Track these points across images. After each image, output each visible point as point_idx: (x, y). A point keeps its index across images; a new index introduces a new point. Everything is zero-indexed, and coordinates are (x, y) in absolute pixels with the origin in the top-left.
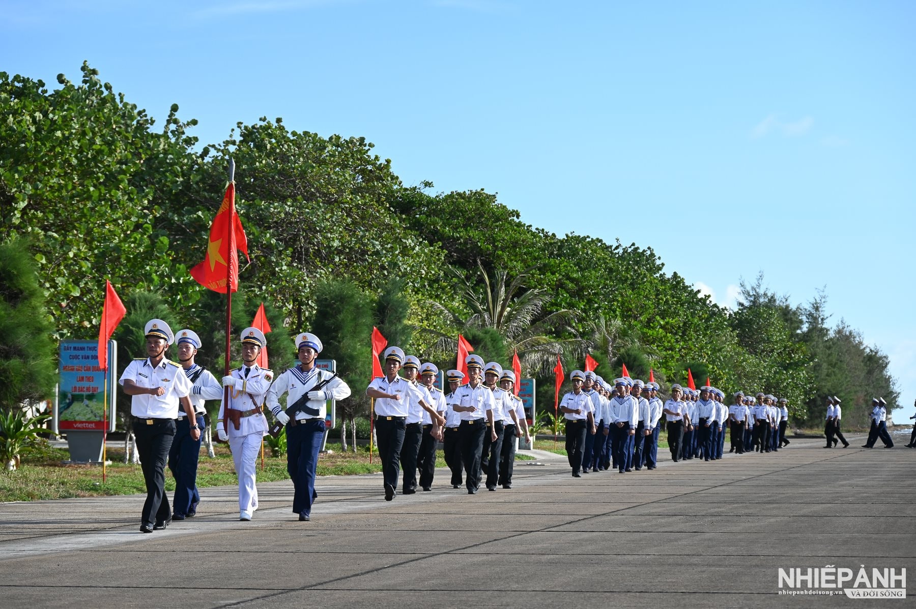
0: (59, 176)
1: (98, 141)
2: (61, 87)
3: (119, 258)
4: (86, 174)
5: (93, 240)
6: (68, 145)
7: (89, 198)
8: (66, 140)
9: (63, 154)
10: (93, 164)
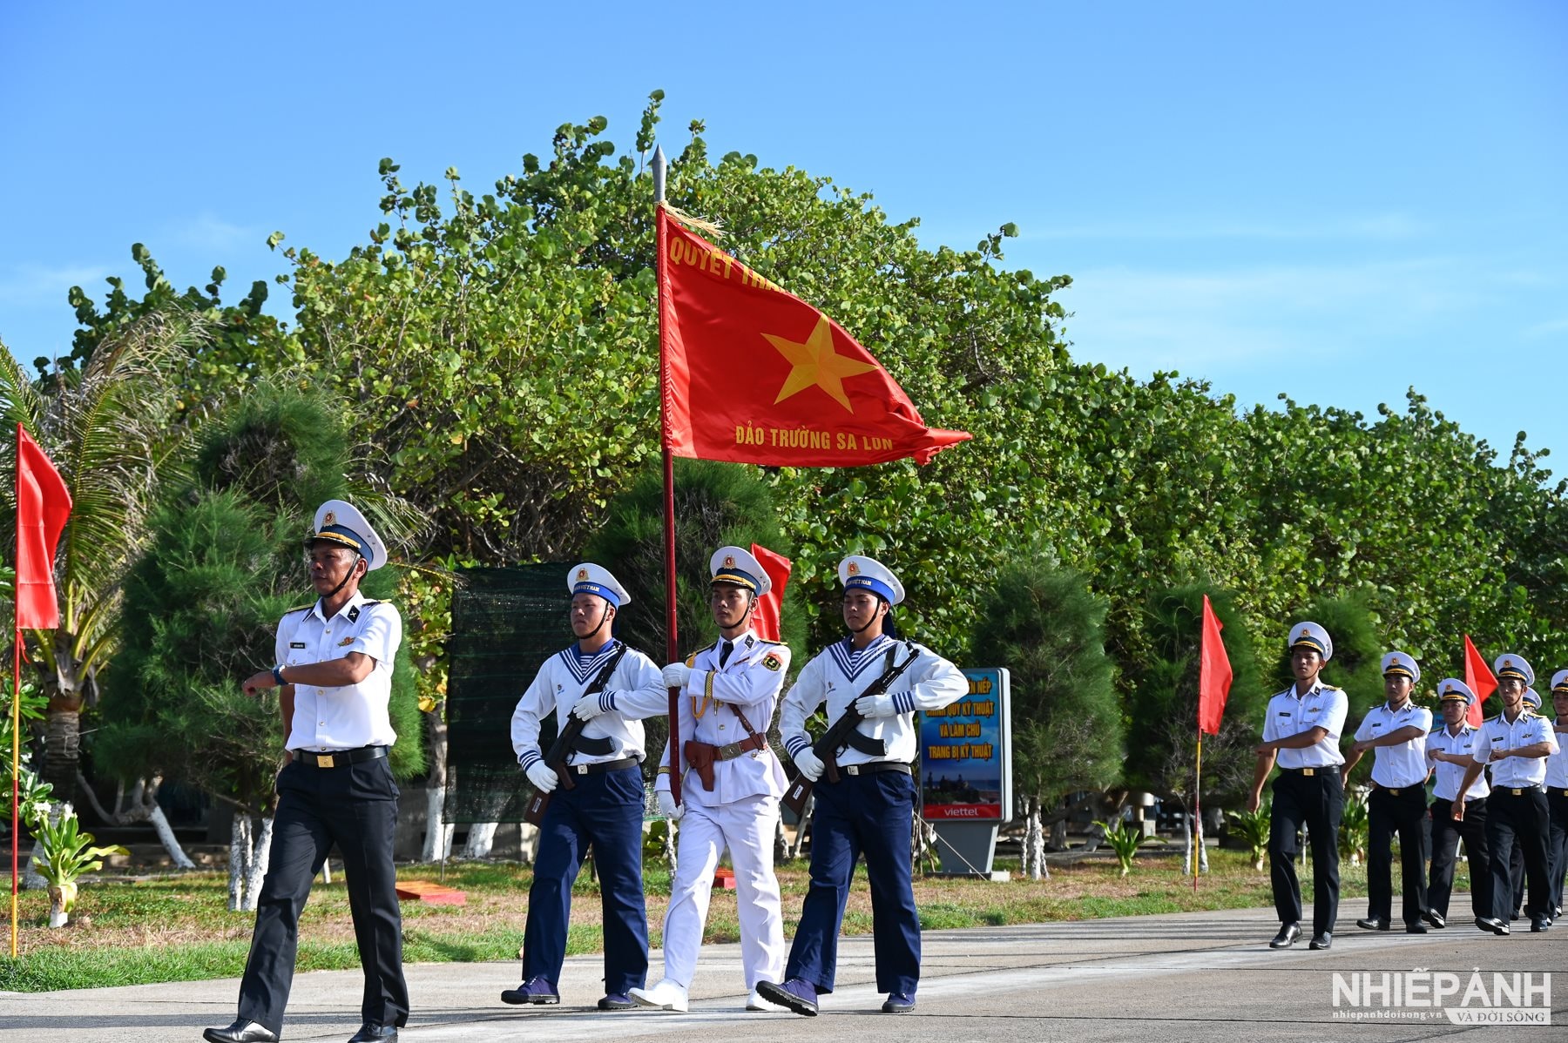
0: (1392, 520)
1: (1436, 476)
2: (1383, 419)
3: (1467, 614)
4: (1424, 516)
5: (1435, 594)
6: (1401, 482)
7: (1429, 543)
8: (1397, 478)
9: (1395, 493)
10: (1431, 504)
